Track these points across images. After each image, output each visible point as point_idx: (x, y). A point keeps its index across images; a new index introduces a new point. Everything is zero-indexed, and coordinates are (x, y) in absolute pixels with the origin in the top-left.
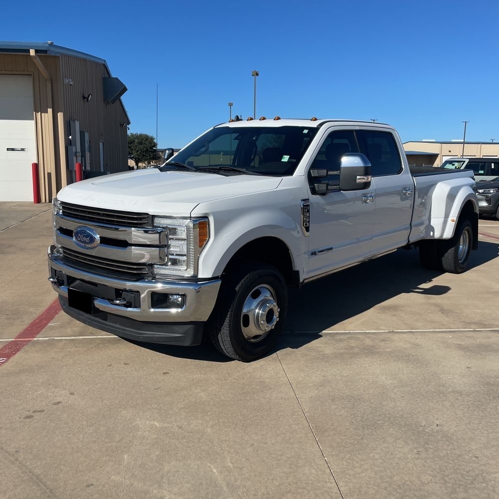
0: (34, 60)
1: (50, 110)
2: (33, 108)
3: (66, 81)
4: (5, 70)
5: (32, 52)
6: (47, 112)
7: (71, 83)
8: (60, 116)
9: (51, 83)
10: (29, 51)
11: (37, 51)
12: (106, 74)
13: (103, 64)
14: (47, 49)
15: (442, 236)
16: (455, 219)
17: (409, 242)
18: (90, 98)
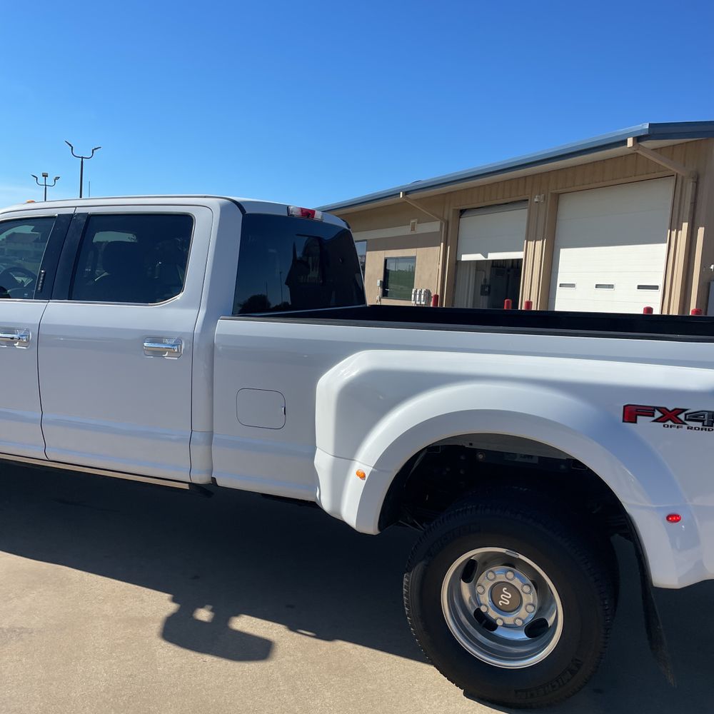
0: (641, 153)
1: (686, 225)
2: (668, 224)
5: (630, 142)
6: (682, 229)
8: (701, 231)
9: (697, 183)
10: (625, 142)
11: (637, 139)
14: (647, 133)
15: (340, 513)
16: (368, 472)
17: (212, 480)
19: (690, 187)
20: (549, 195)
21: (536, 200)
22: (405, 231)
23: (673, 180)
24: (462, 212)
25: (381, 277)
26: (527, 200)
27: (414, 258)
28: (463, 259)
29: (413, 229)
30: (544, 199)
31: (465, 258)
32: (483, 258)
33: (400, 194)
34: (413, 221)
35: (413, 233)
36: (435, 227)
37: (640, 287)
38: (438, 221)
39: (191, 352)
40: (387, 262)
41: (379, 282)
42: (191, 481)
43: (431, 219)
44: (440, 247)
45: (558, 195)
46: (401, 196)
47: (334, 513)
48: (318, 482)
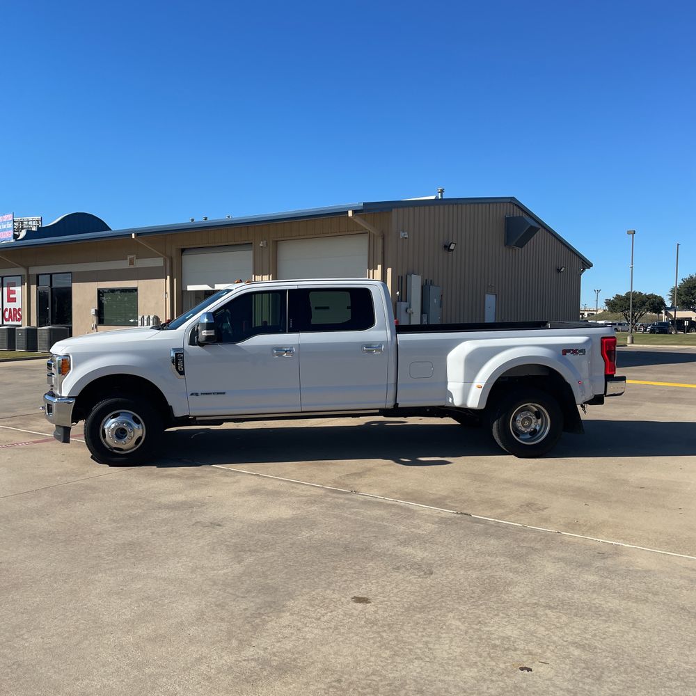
0: (355, 220)
1: (379, 267)
2: (367, 266)
3: (402, 234)
4: (331, 233)
5: (350, 214)
6: (377, 269)
7: (406, 236)
8: (389, 271)
9: (383, 239)
10: (347, 212)
11: (354, 212)
12: (518, 213)
13: (507, 203)
14: (362, 208)
15: (466, 405)
16: (483, 385)
17: (396, 405)
18: (452, 247)
19: (380, 241)
20: (271, 241)
21: (261, 245)
22: (124, 265)
23: (366, 237)
24: (183, 250)
25: (94, 306)
26: (251, 244)
27: (135, 290)
28: (188, 289)
29: (132, 263)
30: (267, 244)
31: (190, 288)
32: (211, 289)
34: (129, 257)
35: (132, 267)
36: (159, 262)
38: (161, 257)
39: (387, 350)
40: (101, 293)
41: (93, 311)
42: (384, 407)
43: (153, 256)
44: (166, 279)
45: (277, 241)
46: (133, 237)
47: (462, 405)
48: (451, 395)
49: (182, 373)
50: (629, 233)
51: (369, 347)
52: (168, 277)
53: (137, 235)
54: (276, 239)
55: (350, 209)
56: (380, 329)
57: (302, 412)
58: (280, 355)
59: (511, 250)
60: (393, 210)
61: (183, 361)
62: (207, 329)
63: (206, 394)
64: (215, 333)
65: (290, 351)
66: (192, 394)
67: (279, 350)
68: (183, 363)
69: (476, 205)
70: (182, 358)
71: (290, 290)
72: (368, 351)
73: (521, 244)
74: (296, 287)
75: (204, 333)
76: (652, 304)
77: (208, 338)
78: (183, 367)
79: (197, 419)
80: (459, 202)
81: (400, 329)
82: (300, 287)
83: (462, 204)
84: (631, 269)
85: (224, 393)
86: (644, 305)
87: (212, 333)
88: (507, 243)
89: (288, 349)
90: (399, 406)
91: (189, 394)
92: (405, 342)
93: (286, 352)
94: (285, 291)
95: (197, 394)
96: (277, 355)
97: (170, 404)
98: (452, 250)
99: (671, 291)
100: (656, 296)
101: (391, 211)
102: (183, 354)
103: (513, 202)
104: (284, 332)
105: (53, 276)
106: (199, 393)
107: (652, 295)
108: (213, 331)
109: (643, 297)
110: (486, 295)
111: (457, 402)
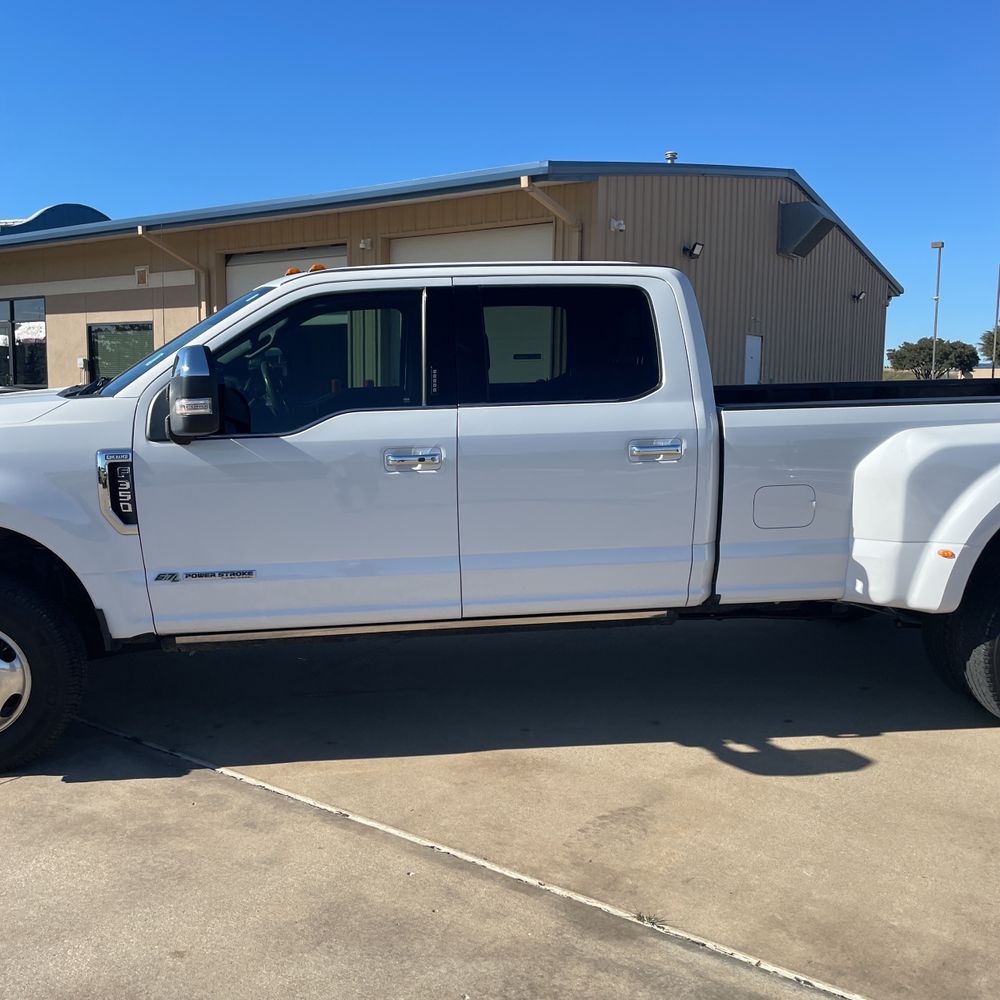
0: (531, 194)
3: (615, 225)
5: (524, 182)
7: (623, 227)
9: (582, 232)
10: (518, 181)
11: (533, 179)
12: (799, 197)
13: (782, 178)
14: (546, 172)
15: (904, 600)
16: (957, 550)
17: (713, 597)
18: (697, 251)
19: (576, 236)
20: (379, 239)
21: (361, 246)
22: (128, 283)
23: (550, 229)
24: (228, 257)
25: (84, 353)
26: (345, 244)
27: (147, 327)
29: (142, 280)
30: (373, 245)
33: (137, 228)
34: (138, 269)
35: (142, 286)
36: (187, 278)
37: (516, 357)
38: (191, 269)
39: (695, 452)
40: (92, 332)
41: (80, 363)
42: (683, 605)
43: (178, 267)
44: (200, 307)
45: (390, 239)
46: (140, 232)
47: (894, 601)
48: (862, 574)
49: (129, 519)
50: (934, 246)
51: (646, 446)
52: (203, 304)
53: (147, 228)
54: (388, 235)
55: (523, 173)
56: (673, 396)
57: (463, 619)
58: (405, 468)
59: (786, 260)
60: (600, 178)
61: (132, 485)
62: (190, 396)
63: (200, 575)
64: (213, 407)
65: (433, 456)
66: (159, 577)
67: (403, 455)
68: (132, 490)
69: (735, 179)
70: (130, 478)
71: (430, 290)
72: (643, 458)
73: (804, 250)
74: (447, 283)
75: (181, 408)
76: (959, 357)
77: (193, 421)
78: (133, 502)
79: (179, 640)
80: (709, 171)
81: (729, 396)
82: (458, 282)
83: (712, 176)
84: (935, 302)
85: (250, 573)
86: (947, 359)
87: (204, 407)
88: (782, 248)
89: (428, 452)
90: (721, 602)
91: (152, 576)
92: (742, 432)
93: (422, 460)
94: (417, 292)
95: (173, 577)
96: (399, 468)
97: (98, 604)
98: (697, 256)
99: (983, 338)
100: (965, 345)
101: (597, 180)
102: (131, 464)
103: (792, 178)
104: (415, 403)
105: (15, 302)
106: (181, 571)
107: (958, 342)
108: (207, 401)
109: (945, 345)
110: (748, 338)
111: (880, 592)
